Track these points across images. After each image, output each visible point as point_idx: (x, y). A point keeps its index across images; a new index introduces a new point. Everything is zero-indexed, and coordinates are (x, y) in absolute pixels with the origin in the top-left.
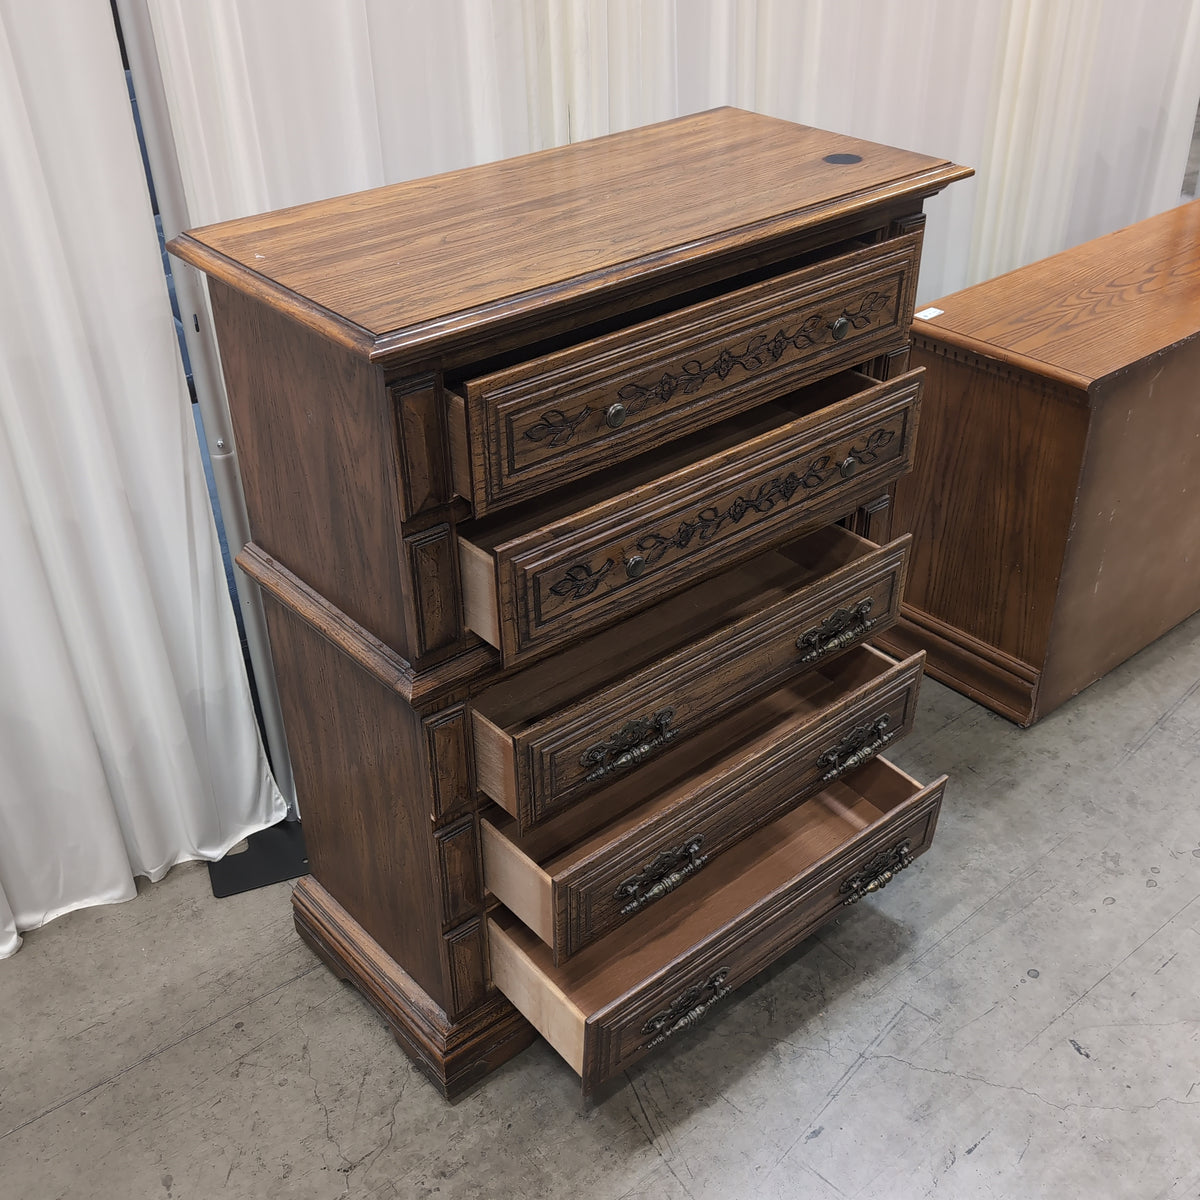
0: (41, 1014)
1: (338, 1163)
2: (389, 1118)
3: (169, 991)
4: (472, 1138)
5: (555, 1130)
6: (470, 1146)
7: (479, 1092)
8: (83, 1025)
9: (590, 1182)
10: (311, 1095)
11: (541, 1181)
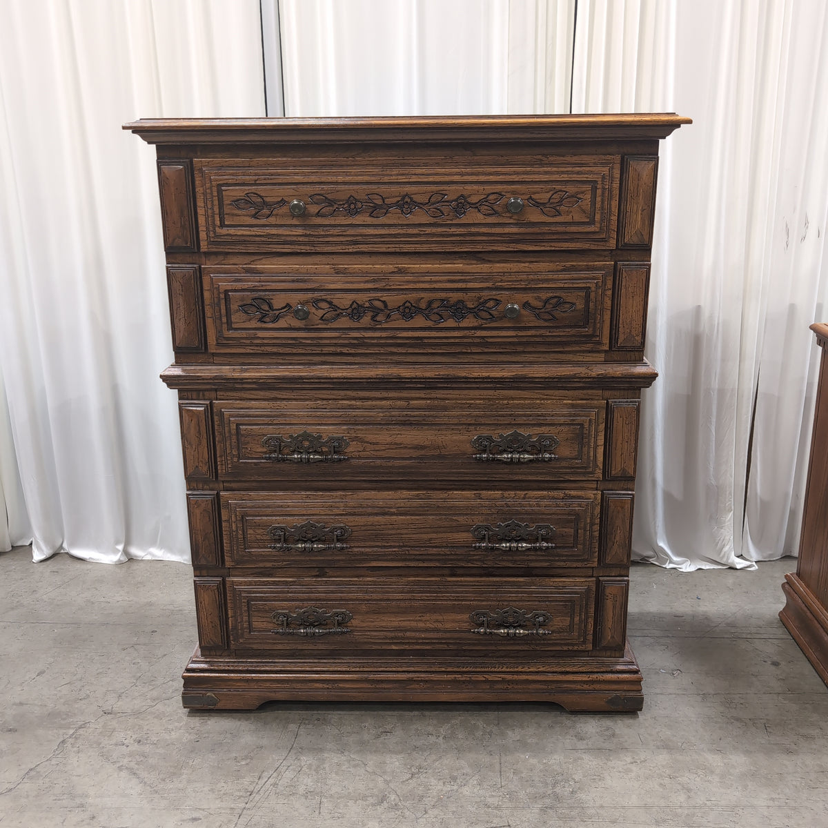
0: (95, 588)
1: (107, 707)
2: (152, 704)
3: (150, 604)
4: (174, 735)
5: (214, 757)
6: (168, 738)
7: (206, 718)
8: (103, 599)
9: (194, 791)
10: (139, 675)
11: (174, 774)
